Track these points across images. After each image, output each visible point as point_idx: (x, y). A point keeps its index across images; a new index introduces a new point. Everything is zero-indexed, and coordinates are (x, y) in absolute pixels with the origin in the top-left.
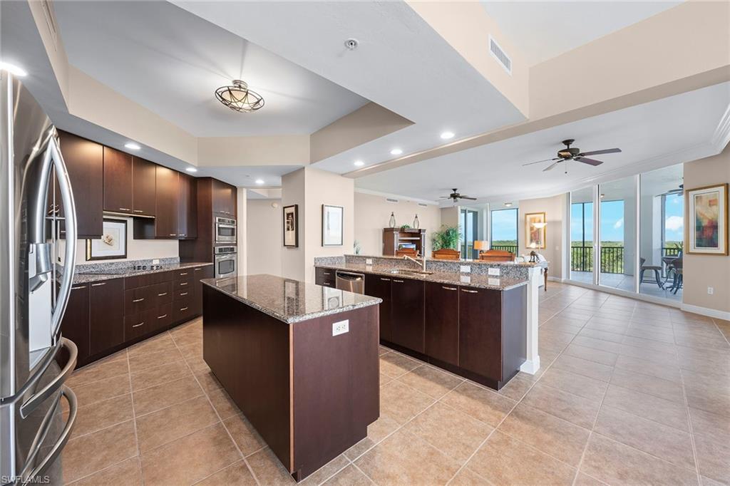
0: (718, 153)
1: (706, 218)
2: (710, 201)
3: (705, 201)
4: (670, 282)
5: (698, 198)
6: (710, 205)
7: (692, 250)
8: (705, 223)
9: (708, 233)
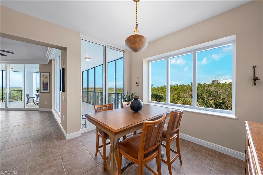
0: (47, 63)
1: (45, 82)
2: (46, 77)
3: (45, 77)
4: (38, 102)
5: (43, 76)
6: (46, 78)
7: (42, 91)
8: (45, 83)
9: (45, 86)
